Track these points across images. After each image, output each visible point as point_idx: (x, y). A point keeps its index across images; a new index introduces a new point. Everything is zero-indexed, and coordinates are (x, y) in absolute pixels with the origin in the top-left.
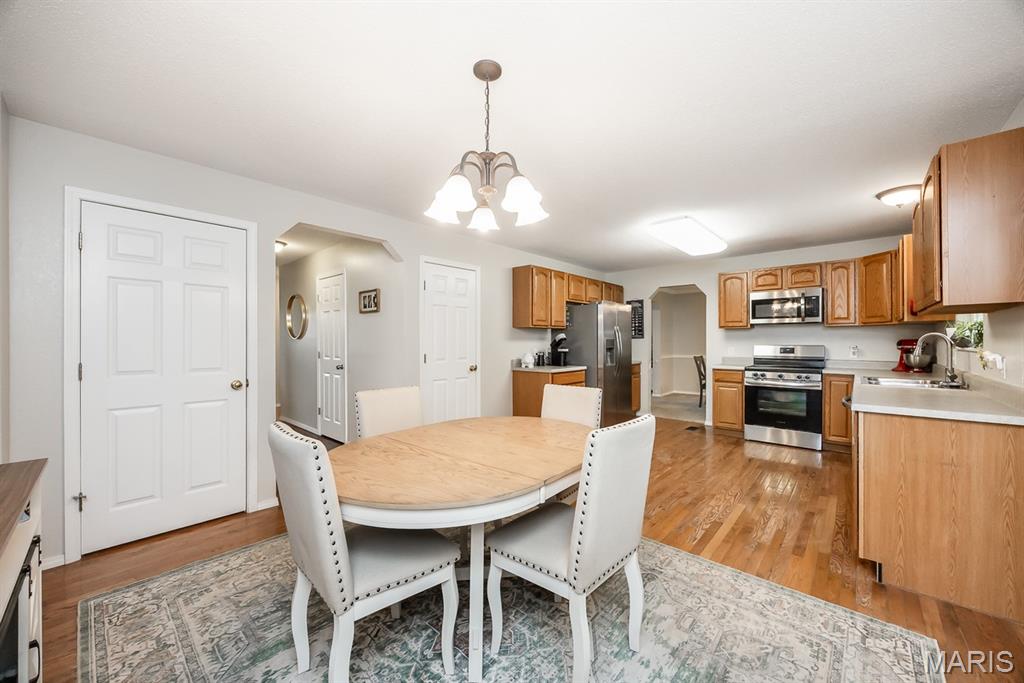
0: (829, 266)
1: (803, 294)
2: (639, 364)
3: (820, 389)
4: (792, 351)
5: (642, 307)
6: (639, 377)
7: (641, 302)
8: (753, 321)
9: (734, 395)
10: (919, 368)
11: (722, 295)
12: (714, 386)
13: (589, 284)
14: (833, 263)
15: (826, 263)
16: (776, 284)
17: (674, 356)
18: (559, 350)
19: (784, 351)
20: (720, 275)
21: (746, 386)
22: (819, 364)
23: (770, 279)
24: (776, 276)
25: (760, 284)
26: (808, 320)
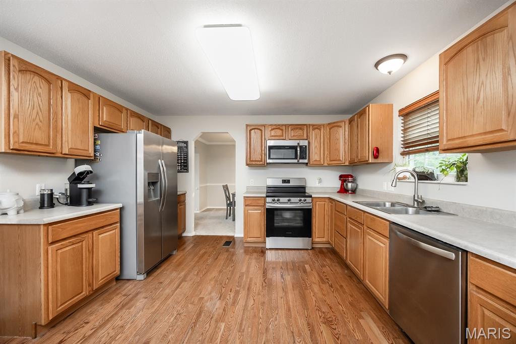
0: (311, 127)
1: (298, 144)
2: (185, 194)
3: (311, 207)
4: (288, 181)
5: (187, 147)
6: (185, 205)
7: (186, 143)
8: (269, 161)
9: (258, 215)
10: (351, 191)
11: (248, 141)
12: (245, 209)
13: (131, 116)
14: (313, 125)
15: (309, 124)
16: (282, 136)
17: (208, 184)
18: (80, 186)
19: (284, 181)
20: (247, 126)
21: (267, 209)
22: (302, 190)
23: (279, 132)
24: (282, 130)
25: (272, 135)
26: (301, 161)
